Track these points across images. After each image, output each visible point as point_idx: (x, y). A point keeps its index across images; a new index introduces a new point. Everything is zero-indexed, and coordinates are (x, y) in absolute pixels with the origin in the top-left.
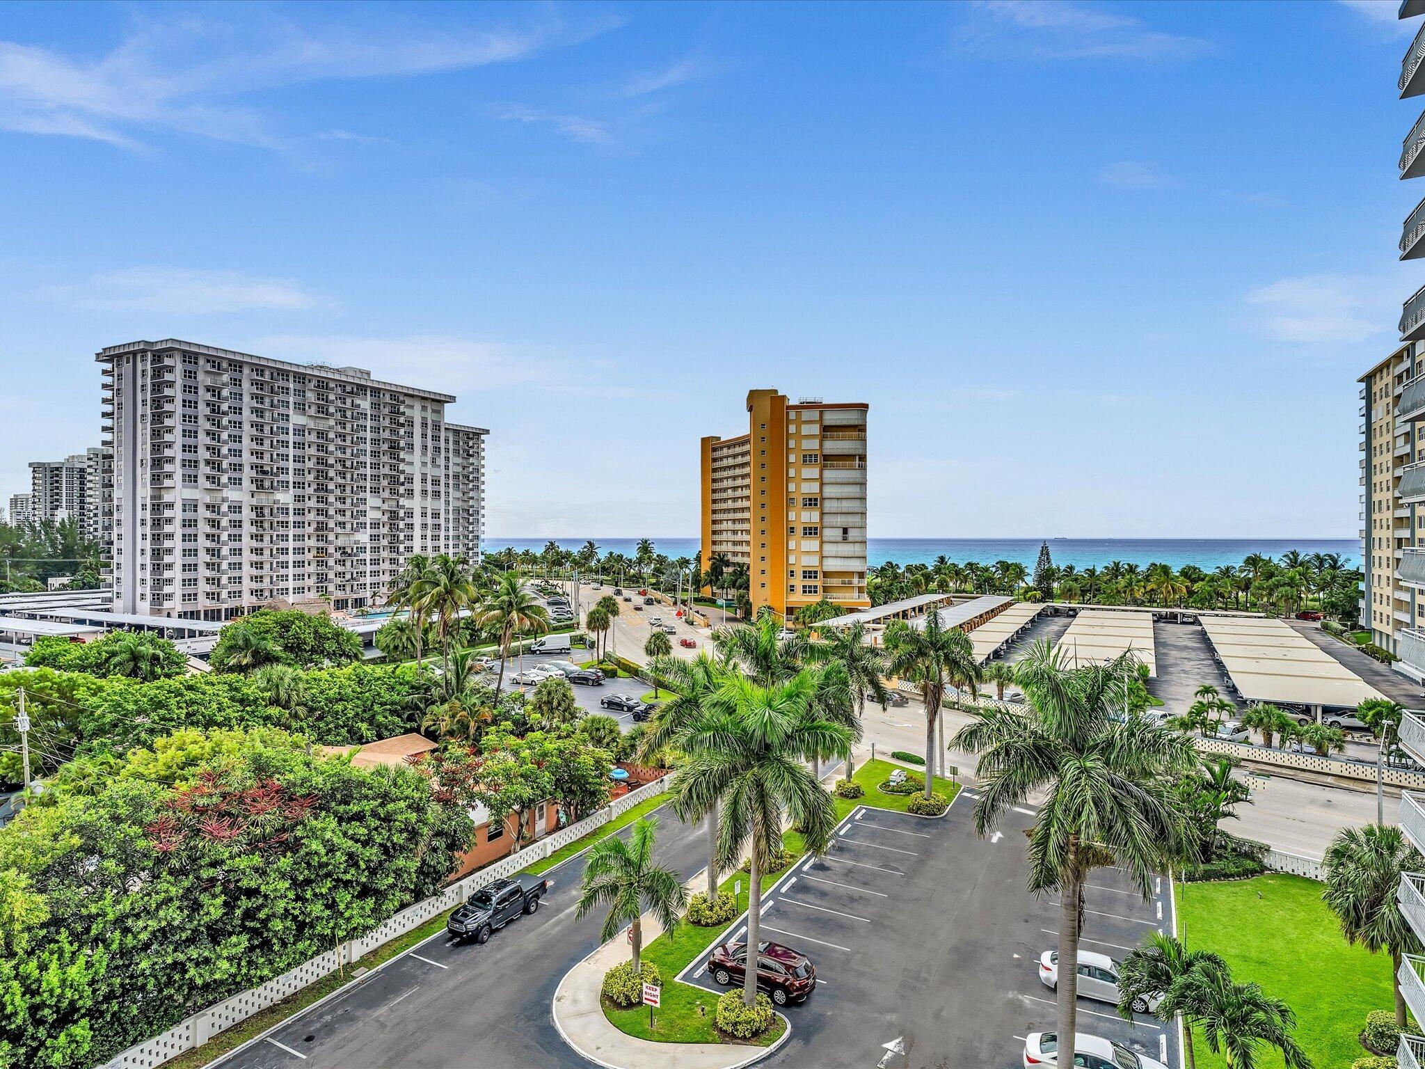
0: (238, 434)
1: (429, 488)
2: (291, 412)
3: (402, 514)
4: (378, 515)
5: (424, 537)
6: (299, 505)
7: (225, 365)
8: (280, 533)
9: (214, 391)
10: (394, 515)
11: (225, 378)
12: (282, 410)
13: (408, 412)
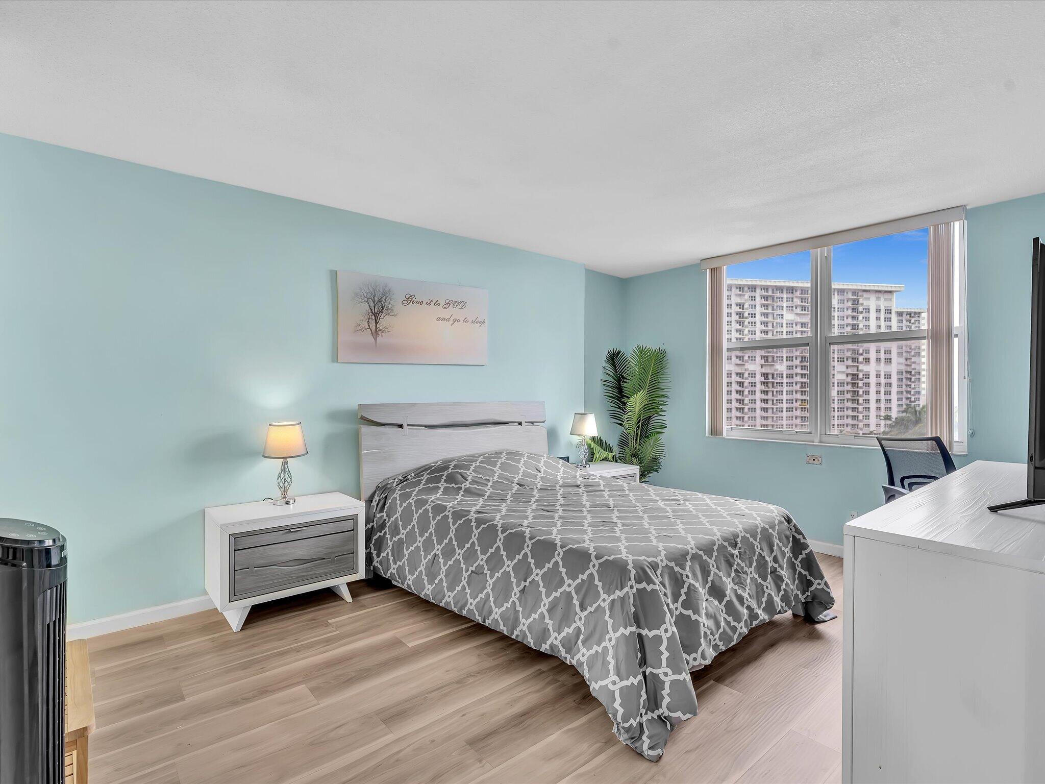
0: (753, 330)
1: (883, 356)
2: (784, 312)
3: (861, 376)
4: (843, 377)
5: (878, 392)
6: (790, 372)
7: (746, 289)
8: (778, 390)
9: (740, 305)
10: (855, 376)
11: (747, 297)
12: (779, 312)
13: (866, 303)
